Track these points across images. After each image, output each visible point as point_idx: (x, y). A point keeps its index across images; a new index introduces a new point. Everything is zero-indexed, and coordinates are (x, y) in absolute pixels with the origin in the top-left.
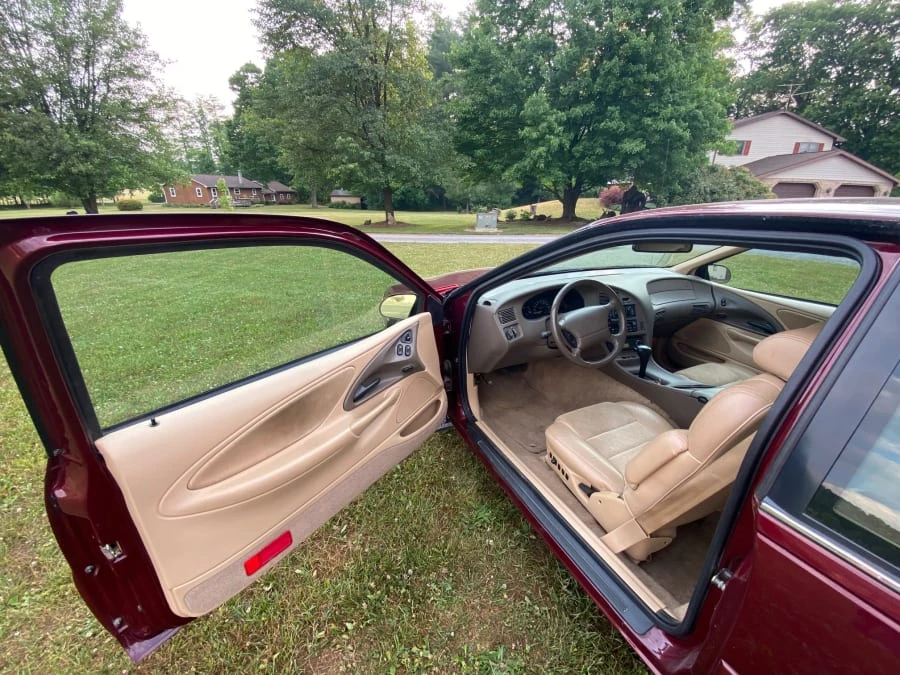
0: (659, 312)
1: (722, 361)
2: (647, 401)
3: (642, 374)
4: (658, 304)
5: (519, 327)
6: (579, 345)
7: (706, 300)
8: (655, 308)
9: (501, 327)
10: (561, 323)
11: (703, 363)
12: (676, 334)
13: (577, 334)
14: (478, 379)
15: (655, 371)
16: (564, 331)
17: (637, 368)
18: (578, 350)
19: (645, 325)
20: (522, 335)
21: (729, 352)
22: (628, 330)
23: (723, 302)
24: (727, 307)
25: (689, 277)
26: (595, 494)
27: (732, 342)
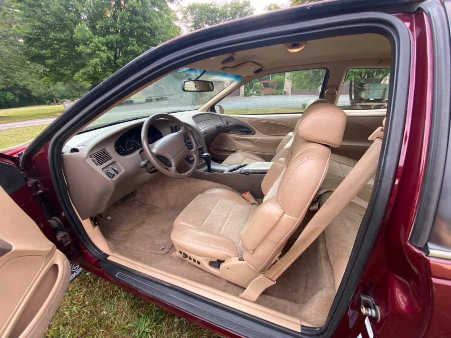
0: (205, 133)
1: (234, 152)
2: (219, 185)
3: (209, 170)
4: (203, 128)
5: (118, 163)
6: (173, 164)
7: (219, 123)
8: (202, 131)
9: (99, 169)
10: (154, 151)
11: (229, 155)
12: (211, 145)
13: (169, 156)
14: (95, 221)
15: (215, 166)
16: (158, 157)
17: (206, 167)
18: (173, 168)
19: (201, 141)
20: (123, 170)
21: (235, 146)
22: (197, 145)
23: (227, 123)
24: (229, 125)
25: (209, 112)
26: (222, 265)
27: (236, 142)
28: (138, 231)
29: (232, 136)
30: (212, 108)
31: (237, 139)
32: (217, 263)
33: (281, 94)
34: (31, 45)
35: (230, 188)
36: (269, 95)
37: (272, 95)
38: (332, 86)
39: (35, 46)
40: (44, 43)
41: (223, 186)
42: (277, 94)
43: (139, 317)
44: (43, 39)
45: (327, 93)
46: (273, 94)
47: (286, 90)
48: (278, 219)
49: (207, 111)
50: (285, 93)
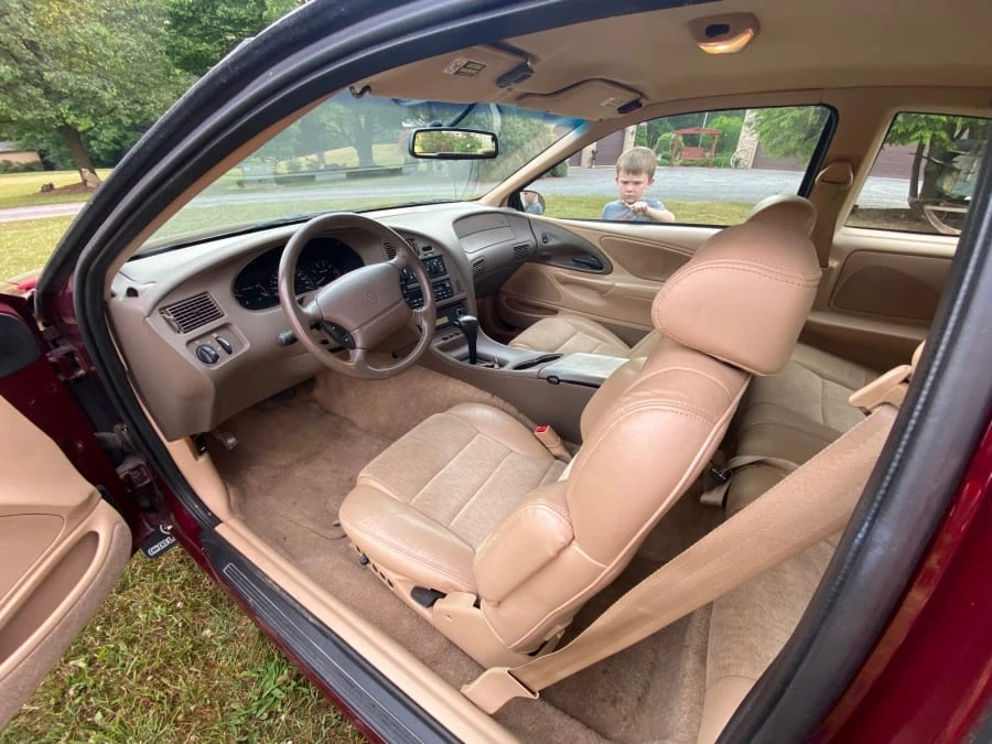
0: (480, 262)
1: (554, 312)
2: (487, 396)
3: (474, 357)
4: (474, 250)
5: (235, 328)
6: (359, 343)
7: (525, 238)
8: (471, 257)
9: (178, 341)
11: (540, 319)
12: (503, 289)
13: (347, 322)
15: (487, 347)
17: (465, 349)
18: (357, 354)
19: (463, 285)
20: (247, 346)
21: (559, 299)
22: (437, 298)
23: (545, 238)
24: (548, 244)
25: (503, 209)
26: (440, 604)
27: (562, 288)
28: (301, 473)
29: (554, 271)
30: (513, 199)
31: (566, 282)
32: (429, 595)
33: (727, 165)
34: (183, 32)
35: (512, 409)
36: (694, 165)
37: (703, 166)
38: (841, 160)
39: (190, 36)
40: (206, 27)
41: (496, 400)
42: (717, 165)
43: (270, 658)
44: (205, 20)
45: (823, 179)
46: (706, 165)
47: (742, 156)
48: (551, 552)
49: (501, 206)
50: (737, 163)
